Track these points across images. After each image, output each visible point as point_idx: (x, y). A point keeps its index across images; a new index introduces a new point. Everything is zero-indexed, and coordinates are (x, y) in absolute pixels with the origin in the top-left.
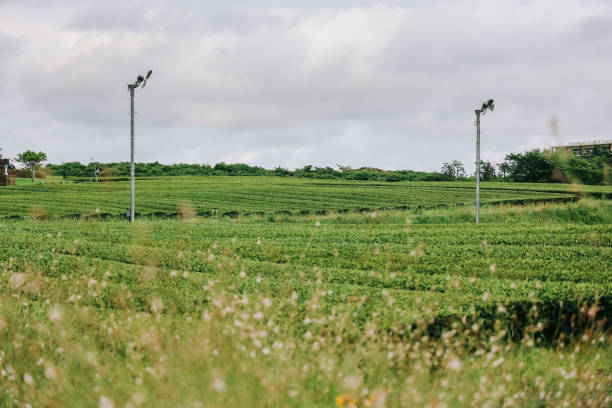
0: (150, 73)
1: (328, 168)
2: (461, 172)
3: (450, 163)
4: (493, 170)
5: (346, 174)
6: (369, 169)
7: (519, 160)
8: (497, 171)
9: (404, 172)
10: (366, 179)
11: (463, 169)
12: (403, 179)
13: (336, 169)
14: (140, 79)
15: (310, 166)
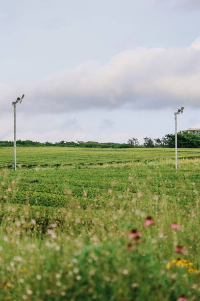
0: (23, 96)
1: (72, 142)
2: (137, 143)
3: (132, 139)
4: (152, 142)
5: (81, 145)
6: (92, 142)
7: (172, 137)
8: (155, 143)
9: (109, 144)
10: (91, 147)
11: (138, 142)
12: (109, 147)
13: (76, 142)
14: (19, 99)
15: (63, 141)
